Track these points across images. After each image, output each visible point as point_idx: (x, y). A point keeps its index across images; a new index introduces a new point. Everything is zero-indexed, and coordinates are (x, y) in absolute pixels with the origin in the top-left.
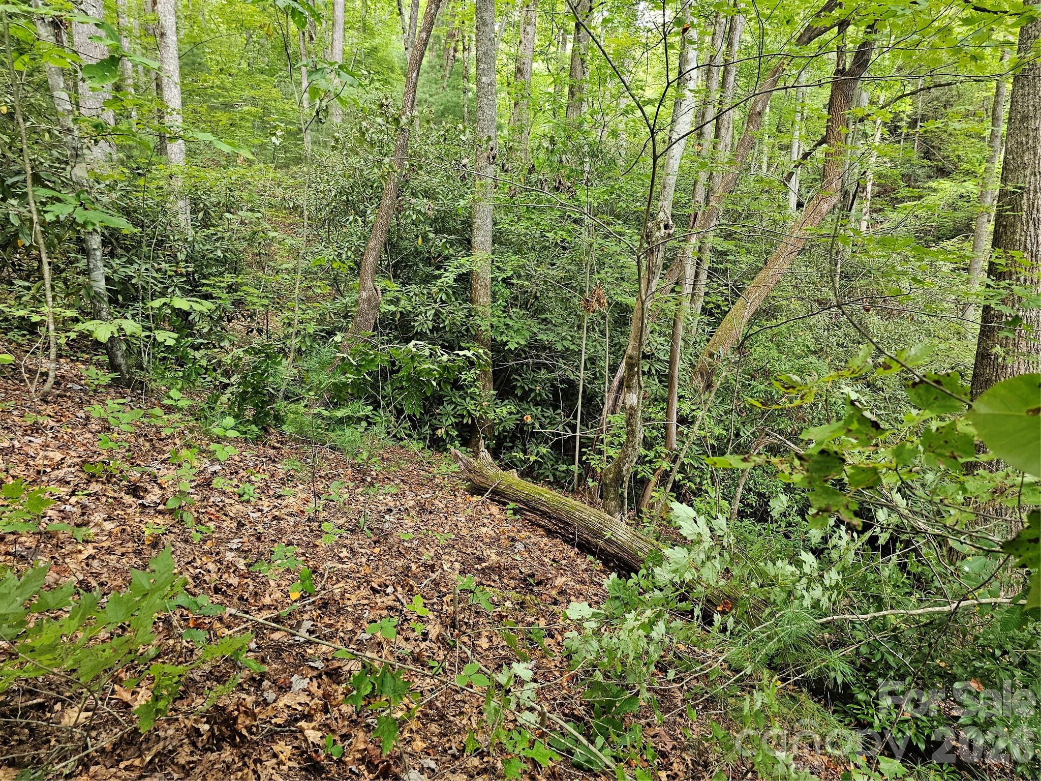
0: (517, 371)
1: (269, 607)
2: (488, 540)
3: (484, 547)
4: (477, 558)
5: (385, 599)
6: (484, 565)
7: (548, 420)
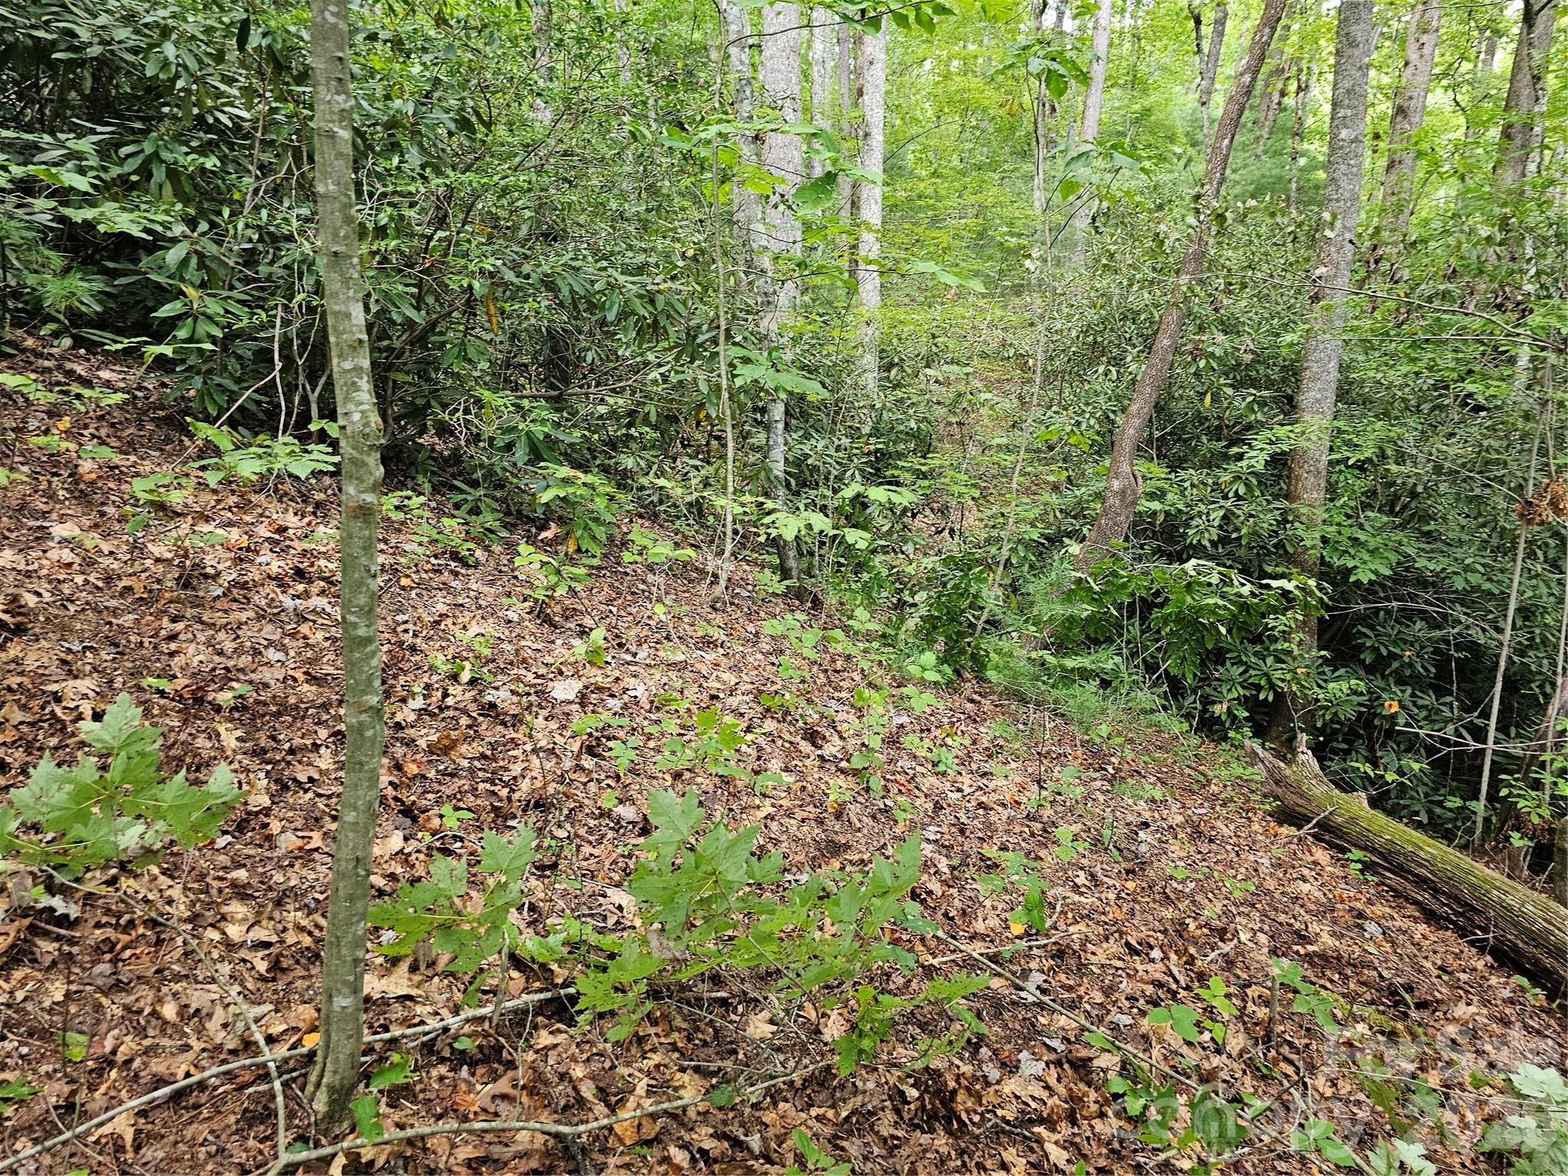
0: (1368, 620)
1: (983, 937)
2: (1313, 907)
3: (1307, 917)
4: (1297, 933)
5: (1150, 967)
6: (1310, 948)
7: (1424, 713)
